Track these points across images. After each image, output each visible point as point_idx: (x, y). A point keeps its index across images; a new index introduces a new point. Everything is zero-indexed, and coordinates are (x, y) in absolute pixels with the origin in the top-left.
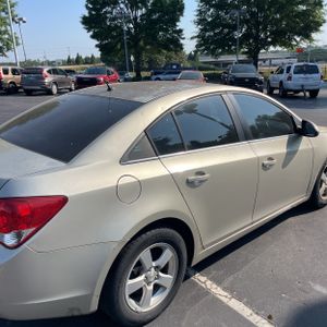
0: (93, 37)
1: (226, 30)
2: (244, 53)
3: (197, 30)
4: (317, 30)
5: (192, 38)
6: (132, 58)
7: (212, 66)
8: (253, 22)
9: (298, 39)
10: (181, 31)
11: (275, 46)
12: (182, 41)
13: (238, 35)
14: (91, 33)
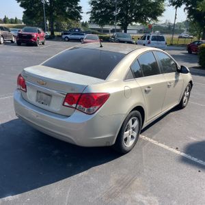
0: (21, 6)
1: (108, 10)
2: (118, 25)
3: (91, 8)
4: (160, 15)
5: (87, 13)
6: (48, 23)
7: (97, 32)
8: (124, 7)
9: (150, 19)
10: (80, 8)
11: (136, 22)
12: (81, 14)
13: (115, 13)
14: (20, 3)
